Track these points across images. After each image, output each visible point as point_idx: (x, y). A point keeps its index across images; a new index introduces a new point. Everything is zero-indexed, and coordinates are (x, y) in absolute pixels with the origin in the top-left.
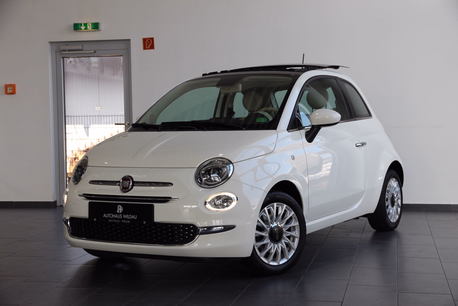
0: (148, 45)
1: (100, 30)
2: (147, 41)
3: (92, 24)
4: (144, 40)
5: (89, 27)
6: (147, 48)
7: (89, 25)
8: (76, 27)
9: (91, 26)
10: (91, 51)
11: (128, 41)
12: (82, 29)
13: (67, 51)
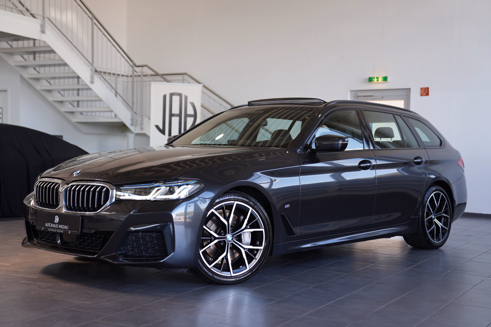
0: (424, 93)
1: (388, 82)
2: (424, 90)
3: (382, 77)
4: (422, 89)
5: (380, 80)
6: (423, 95)
7: (380, 78)
8: (370, 80)
9: (381, 79)
10: (380, 96)
11: (409, 89)
12: (374, 81)
13: (362, 96)
